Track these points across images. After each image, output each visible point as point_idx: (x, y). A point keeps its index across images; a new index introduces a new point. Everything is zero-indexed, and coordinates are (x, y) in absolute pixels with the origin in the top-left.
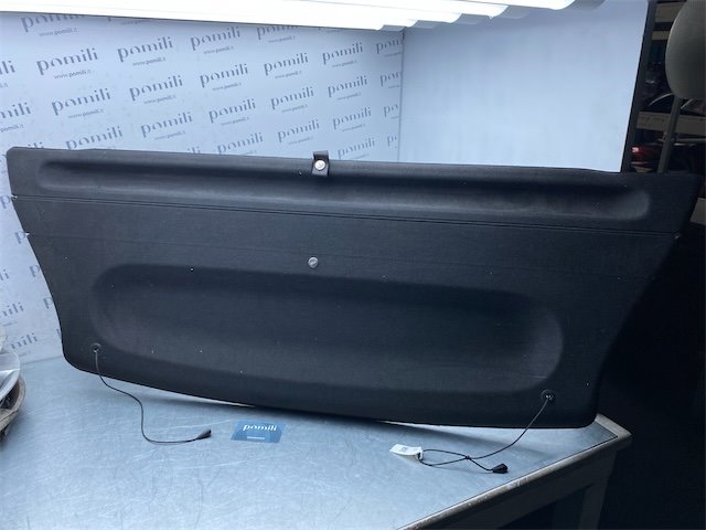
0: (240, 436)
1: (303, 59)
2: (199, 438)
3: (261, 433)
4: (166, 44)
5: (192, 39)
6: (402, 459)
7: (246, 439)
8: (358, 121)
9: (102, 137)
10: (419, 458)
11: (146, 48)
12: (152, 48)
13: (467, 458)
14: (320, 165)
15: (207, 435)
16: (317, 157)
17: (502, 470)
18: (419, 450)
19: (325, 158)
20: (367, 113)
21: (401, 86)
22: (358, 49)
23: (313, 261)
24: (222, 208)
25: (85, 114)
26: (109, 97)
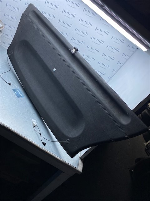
0: (14, 90)
1: (107, 33)
2: (8, 83)
4: (78, 5)
5: (84, 9)
6: (32, 123)
8: (109, 59)
9: (50, 16)
10: (34, 126)
11: (73, 3)
12: (74, 4)
13: (41, 134)
14: (74, 50)
15: (10, 84)
16: (75, 48)
17: (44, 144)
18: (36, 124)
19: (77, 50)
20: (113, 59)
21: (127, 60)
22: (123, 42)
25: (50, 8)
26: (58, 8)
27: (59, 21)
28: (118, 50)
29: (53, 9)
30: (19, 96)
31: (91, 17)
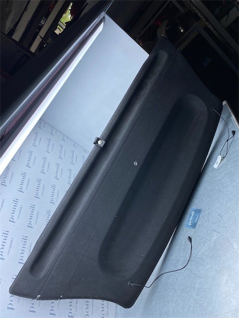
0: (194, 225)
1: (31, 152)
2: (191, 242)
3: (195, 217)
5: (2, 184)
6: (221, 164)
9: (24, 246)
13: (227, 141)
14: (99, 142)
15: (190, 239)
16: (96, 143)
17: (233, 133)
18: (219, 158)
20: (62, 146)
21: (57, 130)
23: (136, 164)
25: (10, 247)
26: (8, 232)
27: (31, 227)
28: (49, 140)
29: (12, 241)
30: (198, 211)
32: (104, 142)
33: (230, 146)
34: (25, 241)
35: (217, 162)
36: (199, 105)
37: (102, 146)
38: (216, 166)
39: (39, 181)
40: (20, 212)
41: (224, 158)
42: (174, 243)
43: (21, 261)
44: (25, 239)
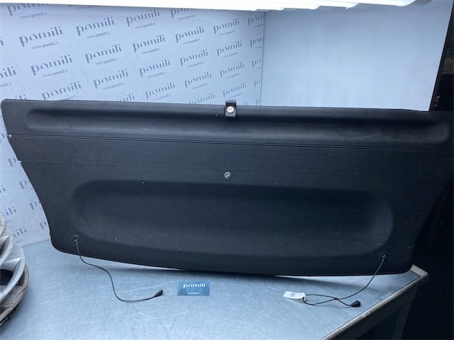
0: (182, 292)
1: (201, 30)
2: (156, 296)
3: (196, 289)
4: (109, 22)
5: (127, 19)
6: (292, 301)
7: (187, 295)
9: (67, 90)
10: (303, 301)
11: (96, 25)
12: (100, 25)
13: (335, 299)
14: (230, 110)
15: (160, 294)
16: (228, 104)
17: (357, 305)
18: (303, 295)
19: (234, 105)
20: (241, 66)
21: (263, 47)
22: (236, 22)
23: (227, 175)
24: (163, 141)
25: (54, 74)
26: (71, 61)
27: (96, 85)
28: (239, 45)
29: (63, 71)
30: (206, 292)
31: (151, 24)
32: (234, 115)
33: (329, 306)
34: (74, 88)
35: (292, 294)
36: (380, 231)
37: (227, 114)
38: (288, 294)
39: (167, 63)
40: (105, 62)
41: (305, 302)
42: (155, 275)
43: (46, 95)
44: (76, 86)
